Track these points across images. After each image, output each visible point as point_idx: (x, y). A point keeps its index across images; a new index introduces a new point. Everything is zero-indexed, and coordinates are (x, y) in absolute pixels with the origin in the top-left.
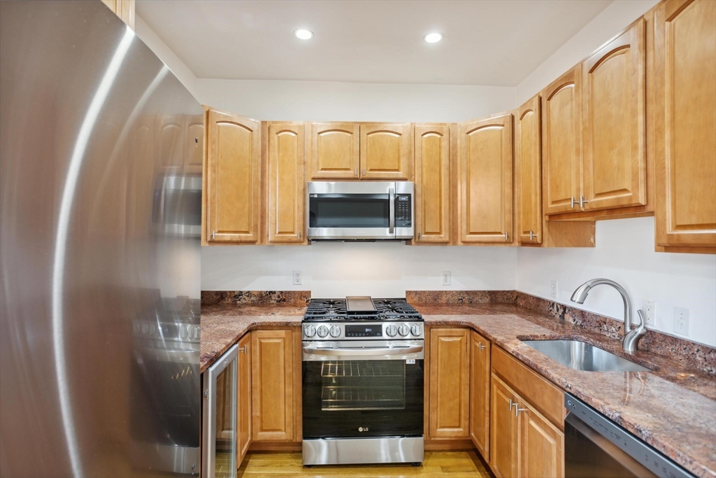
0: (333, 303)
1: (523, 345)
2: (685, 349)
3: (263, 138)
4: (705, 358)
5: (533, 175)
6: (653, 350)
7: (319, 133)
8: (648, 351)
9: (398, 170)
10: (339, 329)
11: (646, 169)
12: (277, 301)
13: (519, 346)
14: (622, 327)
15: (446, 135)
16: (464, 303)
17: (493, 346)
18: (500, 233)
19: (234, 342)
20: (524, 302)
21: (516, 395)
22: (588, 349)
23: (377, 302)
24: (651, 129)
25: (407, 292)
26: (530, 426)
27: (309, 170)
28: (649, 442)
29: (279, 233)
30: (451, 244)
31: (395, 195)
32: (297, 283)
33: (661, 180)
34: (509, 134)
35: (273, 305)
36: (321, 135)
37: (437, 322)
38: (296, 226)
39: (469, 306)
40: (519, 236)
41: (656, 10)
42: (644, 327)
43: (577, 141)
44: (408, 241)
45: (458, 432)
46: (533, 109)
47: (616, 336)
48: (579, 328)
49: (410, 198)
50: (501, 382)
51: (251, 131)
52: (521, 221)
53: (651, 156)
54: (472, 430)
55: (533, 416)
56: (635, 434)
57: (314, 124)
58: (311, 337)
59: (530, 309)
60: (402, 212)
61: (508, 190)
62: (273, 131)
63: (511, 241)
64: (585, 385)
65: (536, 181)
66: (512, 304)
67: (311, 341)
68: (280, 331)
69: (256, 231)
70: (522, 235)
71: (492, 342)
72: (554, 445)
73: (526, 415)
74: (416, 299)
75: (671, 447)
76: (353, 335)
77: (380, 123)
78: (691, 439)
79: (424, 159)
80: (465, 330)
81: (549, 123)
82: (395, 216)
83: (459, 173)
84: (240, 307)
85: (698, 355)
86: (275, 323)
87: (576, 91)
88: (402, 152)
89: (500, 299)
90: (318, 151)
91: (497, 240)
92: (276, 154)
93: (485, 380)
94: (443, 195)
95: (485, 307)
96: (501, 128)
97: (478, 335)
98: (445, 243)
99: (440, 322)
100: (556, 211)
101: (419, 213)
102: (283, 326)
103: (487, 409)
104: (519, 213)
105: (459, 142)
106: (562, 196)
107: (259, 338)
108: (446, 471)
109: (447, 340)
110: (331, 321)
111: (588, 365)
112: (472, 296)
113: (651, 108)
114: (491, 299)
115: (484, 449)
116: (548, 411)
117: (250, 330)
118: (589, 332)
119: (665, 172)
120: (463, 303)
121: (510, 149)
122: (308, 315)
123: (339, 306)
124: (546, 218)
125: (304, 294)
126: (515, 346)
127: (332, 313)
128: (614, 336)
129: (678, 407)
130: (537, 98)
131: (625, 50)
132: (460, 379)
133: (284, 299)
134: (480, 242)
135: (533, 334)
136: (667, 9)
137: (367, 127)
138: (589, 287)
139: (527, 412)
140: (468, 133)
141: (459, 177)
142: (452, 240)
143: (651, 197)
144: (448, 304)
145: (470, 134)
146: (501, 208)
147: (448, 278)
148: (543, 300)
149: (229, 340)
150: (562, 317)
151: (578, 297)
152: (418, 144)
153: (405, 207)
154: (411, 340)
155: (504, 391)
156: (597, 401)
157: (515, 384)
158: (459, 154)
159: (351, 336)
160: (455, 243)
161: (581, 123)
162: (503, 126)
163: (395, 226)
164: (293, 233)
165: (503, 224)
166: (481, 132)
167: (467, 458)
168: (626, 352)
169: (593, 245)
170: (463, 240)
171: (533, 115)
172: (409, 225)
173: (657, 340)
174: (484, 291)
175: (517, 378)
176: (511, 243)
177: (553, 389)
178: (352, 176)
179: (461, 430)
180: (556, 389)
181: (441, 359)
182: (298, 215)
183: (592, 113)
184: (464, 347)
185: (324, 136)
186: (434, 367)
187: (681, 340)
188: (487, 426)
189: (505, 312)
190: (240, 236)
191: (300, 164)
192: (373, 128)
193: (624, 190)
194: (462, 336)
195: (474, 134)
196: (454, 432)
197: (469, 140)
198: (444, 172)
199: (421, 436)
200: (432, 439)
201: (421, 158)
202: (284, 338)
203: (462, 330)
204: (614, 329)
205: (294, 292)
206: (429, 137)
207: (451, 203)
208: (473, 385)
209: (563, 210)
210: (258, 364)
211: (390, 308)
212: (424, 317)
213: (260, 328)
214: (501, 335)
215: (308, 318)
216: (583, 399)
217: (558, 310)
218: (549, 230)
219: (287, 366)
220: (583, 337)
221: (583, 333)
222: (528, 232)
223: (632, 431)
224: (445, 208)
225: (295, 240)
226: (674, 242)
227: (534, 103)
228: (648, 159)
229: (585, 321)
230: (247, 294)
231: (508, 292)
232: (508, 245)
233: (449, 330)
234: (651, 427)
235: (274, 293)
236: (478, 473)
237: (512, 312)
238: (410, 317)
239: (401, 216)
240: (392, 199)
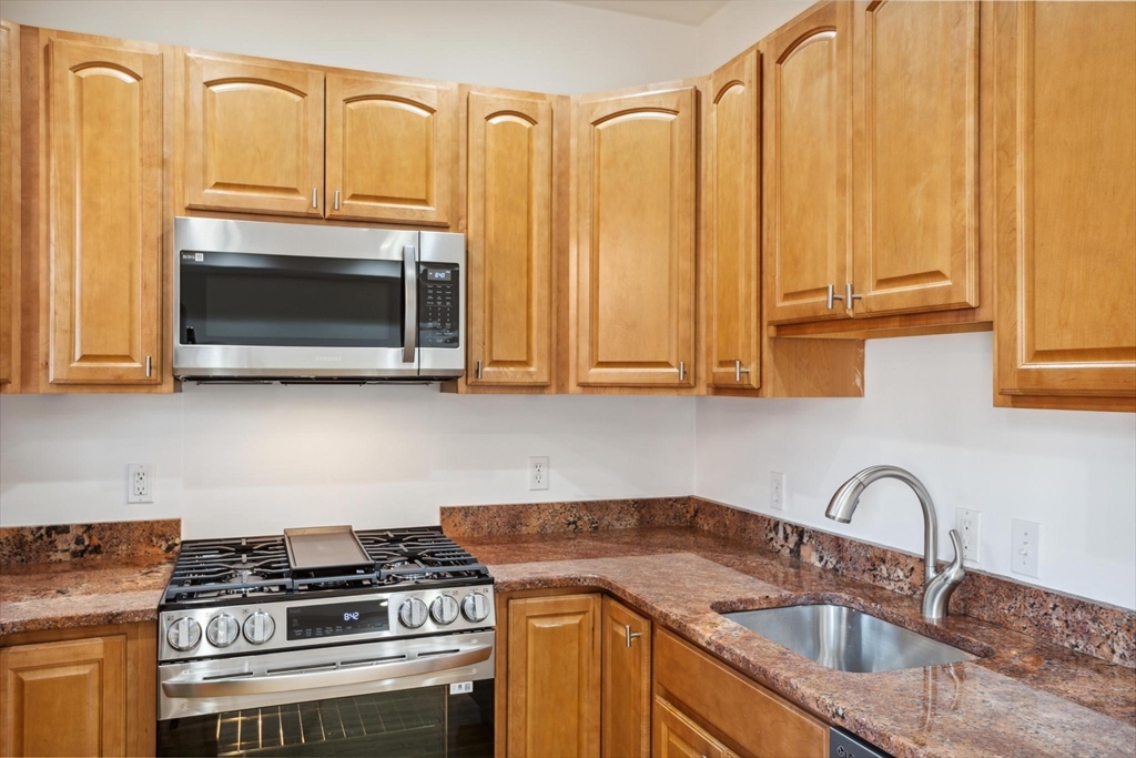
0: (248, 549)
1: (728, 624)
2: (1032, 606)
4: (1066, 621)
5: (741, 233)
6: (975, 612)
7: (208, 84)
8: (965, 615)
9: (424, 202)
10: (269, 620)
11: (979, 231)
12: (74, 554)
13: (719, 628)
14: (918, 568)
15: (543, 124)
16: (581, 531)
17: (658, 631)
18: (667, 364)
20: (711, 522)
21: (717, 745)
22: (853, 621)
23: (369, 539)
24: (990, 145)
25: (443, 511)
27: (178, 182)
29: (84, 358)
30: (554, 389)
31: (418, 264)
32: (137, 499)
33: (1008, 254)
34: (689, 136)
35: (60, 567)
36: (215, 89)
37: (523, 583)
38: (138, 340)
39: (593, 538)
40: (708, 370)
42: (962, 567)
43: (841, 160)
44: (447, 381)
46: (744, 79)
47: (906, 588)
48: (830, 576)
49: (455, 275)
50: (679, 716)
52: (715, 336)
53: (988, 203)
57: (192, 55)
58: (188, 649)
59: (726, 538)
60: (435, 309)
61: (686, 265)
62: (62, 64)
63: (692, 383)
64: (872, 707)
65: (748, 246)
66: (687, 528)
67: (186, 660)
68: (86, 642)
70: (716, 369)
71: (655, 622)
74: (465, 528)
76: (309, 632)
77: (381, 76)
79: (492, 178)
80: (590, 597)
81: (779, 114)
82: (418, 320)
83: (572, 219)
85: (1054, 617)
86: (70, 618)
88: (435, 156)
89: (660, 519)
90: (205, 133)
91: (659, 380)
92: (73, 129)
93: (639, 714)
94: (535, 270)
95: (627, 539)
96: (673, 117)
97: (620, 607)
98: (541, 388)
99: (531, 583)
100: (794, 316)
101: (478, 314)
102: (98, 626)
104: (709, 319)
105: (573, 142)
106: (807, 282)
107: (16, 671)
109: (547, 624)
110: (245, 600)
111: (854, 660)
112: (599, 514)
113: (987, 100)
114: (641, 520)
118: (853, 584)
119: (1015, 239)
120: (578, 532)
121: (690, 169)
122: (176, 589)
123: (270, 556)
124: (770, 332)
125: (158, 530)
126: (715, 630)
127: (246, 578)
128: (902, 589)
129: (1043, 731)
130: (752, 57)
132: (579, 716)
133: (96, 548)
135: (743, 597)
137: (345, 81)
138: (861, 486)
140: (596, 123)
141: (572, 228)
142: (556, 381)
143: (986, 293)
144: (542, 536)
145: (601, 126)
146: (670, 305)
147: (544, 471)
148: (755, 518)
150: (796, 552)
151: (839, 509)
152: (475, 140)
153: (443, 296)
154: (461, 632)
155: (687, 737)
156: (902, 740)
157: (714, 719)
158: (573, 172)
159: (303, 637)
160: (562, 388)
161: (849, 121)
162: (676, 112)
163: (418, 345)
164: (128, 358)
165: (674, 342)
166: (626, 123)
168: (928, 621)
169: (859, 393)
170: (581, 380)
171: (742, 93)
172: (453, 342)
173: (982, 592)
174: (625, 502)
175: (718, 703)
176: (691, 387)
177: (802, 722)
178: (302, 209)
180: (808, 720)
181: (534, 672)
182: (144, 308)
183: (872, 101)
184: (587, 640)
185: (222, 94)
186: (516, 696)
187: (1026, 588)
189: (674, 547)
191: (151, 165)
192: (362, 89)
193: (937, 275)
194: (584, 613)
195: (610, 127)
197: (597, 139)
198: (539, 212)
201: (484, 176)
202: (100, 662)
203: (582, 597)
204: (901, 574)
205: (128, 525)
206: (503, 123)
207: (554, 290)
208: (609, 729)
209: (809, 314)
211: (404, 554)
212: (494, 571)
213: (19, 638)
214: (677, 605)
215: (179, 596)
216: (871, 739)
217: (786, 538)
218: (775, 359)
219: (108, 740)
220: (843, 595)
221: (839, 587)
222: (732, 363)
224: (539, 302)
225: (135, 377)
226: (1031, 386)
227: (747, 66)
228: (983, 208)
229: (842, 558)
231: (677, 500)
232: (683, 392)
233: (551, 599)
235: (65, 529)
237: (687, 548)
238: (456, 574)
239: (434, 319)
240: (411, 273)
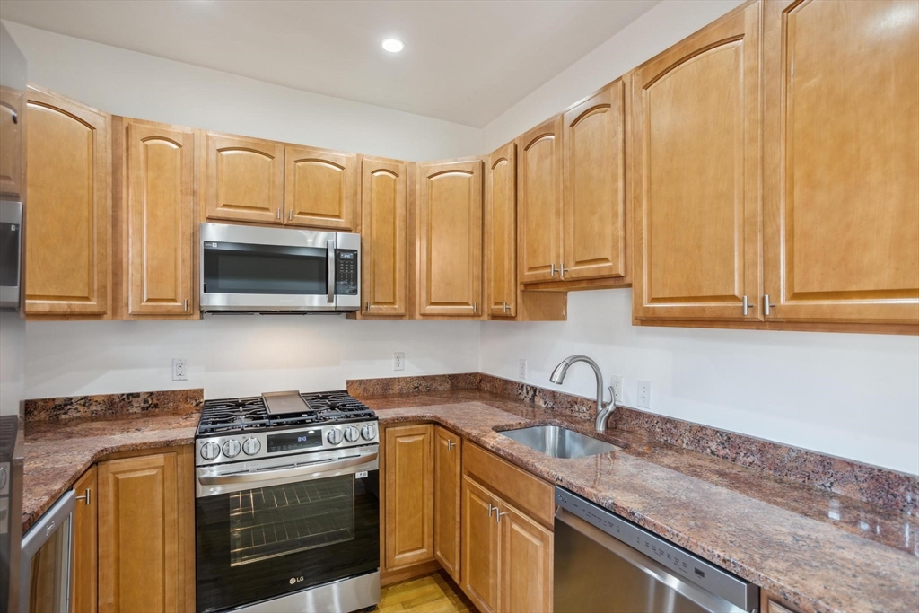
0: (242, 404)
1: (501, 437)
2: (647, 422)
3: (115, 143)
4: (662, 429)
5: (506, 236)
6: (620, 426)
7: (220, 150)
8: (616, 428)
9: (338, 217)
10: (257, 442)
11: (625, 239)
12: (143, 409)
13: (497, 439)
14: (593, 406)
15: (402, 177)
16: (421, 392)
17: (465, 442)
18: (467, 304)
19: (66, 487)
20: (489, 385)
21: (496, 498)
22: (562, 433)
23: (310, 397)
24: (630, 196)
25: (348, 382)
26: (512, 529)
27: (202, 204)
28: (641, 524)
29: (149, 300)
30: (407, 317)
31: (335, 250)
32: (178, 378)
33: (639, 250)
34: (479, 185)
35: (135, 416)
36: (223, 153)
37: (393, 420)
38: (180, 290)
39: (428, 395)
40: (489, 307)
41: (634, 74)
42: (614, 404)
43: (557, 201)
44: (350, 313)
45: (422, 554)
46: (508, 157)
47: (587, 416)
48: (550, 411)
49: (355, 256)
50: (477, 485)
51: (92, 128)
52: (492, 290)
53: (630, 225)
54: (438, 548)
55: (516, 519)
56: (628, 518)
57: (210, 134)
59: (497, 394)
60: (344, 274)
61: (478, 252)
62: (136, 136)
63: (480, 314)
64: (575, 475)
65: (509, 243)
66: (476, 389)
67: (211, 465)
68: (155, 456)
69: (102, 295)
70: (493, 307)
71: (463, 438)
72: (541, 549)
73: (507, 519)
74: (360, 391)
75: (660, 524)
76: (279, 448)
77: (314, 148)
78: (673, 511)
79: (374, 205)
80: (428, 426)
81: (526, 176)
82: (336, 279)
83: (417, 227)
84: (66, 425)
85: (657, 427)
86: (145, 444)
87: (556, 144)
88: (344, 192)
89: (462, 385)
90: (217, 177)
91: (463, 312)
92: (142, 173)
93: (455, 485)
94: (397, 253)
95: (445, 395)
96: (470, 175)
97: (444, 430)
98: (400, 316)
99: (398, 419)
100: (533, 279)
101: (367, 277)
102: (161, 448)
103: (458, 519)
104: (489, 281)
105: (418, 187)
106: (541, 263)
107: (114, 473)
108: (409, 607)
109: (406, 440)
110: (243, 432)
111: (562, 453)
112: (430, 382)
113: (629, 175)
114: (452, 385)
115: (454, 568)
116: (534, 511)
117: (96, 462)
118: (561, 415)
119: (643, 243)
120: (419, 392)
121: (479, 203)
122: (204, 427)
123: (255, 408)
124: (521, 287)
125: (191, 394)
126: (493, 440)
127: (243, 420)
128: (585, 417)
129: (654, 481)
130: (512, 147)
131: (605, 109)
132: (423, 487)
133: (155, 405)
134: (443, 315)
135: (507, 423)
136: (644, 76)
137: (296, 150)
138: (567, 366)
139: (508, 515)
140: (430, 177)
141: (417, 232)
142: (409, 313)
143: (629, 269)
144: (401, 395)
145: (432, 179)
146: (470, 274)
147: (401, 360)
148: (512, 383)
149: (57, 487)
150: (532, 400)
151: (557, 378)
152: (366, 184)
153: (349, 267)
154: (361, 446)
155: (480, 495)
156: (589, 490)
157: (494, 485)
158: (417, 202)
159: (276, 450)
160: (412, 316)
161: (561, 181)
162: (472, 173)
163: (336, 293)
164: (174, 300)
165: (471, 293)
166: (446, 177)
167: (431, 583)
168: (598, 432)
169: (564, 319)
170: (422, 312)
171: (506, 164)
172: (354, 292)
173: (624, 417)
174: (444, 376)
175: (497, 477)
176: (480, 316)
177: (540, 484)
178: (272, 219)
179: (424, 550)
180: (543, 483)
181: (399, 465)
182: (183, 272)
183: (573, 172)
184: (427, 447)
185: (227, 156)
186: (390, 477)
187: (644, 413)
188: (458, 539)
190: (69, 306)
191: (187, 194)
192: (304, 155)
193: (605, 260)
194: (425, 434)
195: (437, 179)
196: (416, 555)
197: (430, 186)
198: (399, 223)
199: (376, 570)
200: (389, 570)
201: (370, 203)
202: (163, 468)
203: (424, 426)
204: (585, 409)
205: (174, 392)
206: (381, 176)
207: (407, 265)
208: (438, 493)
209: (542, 278)
210: (111, 518)
211: (328, 405)
212: (377, 413)
213: (115, 456)
214: (475, 428)
215: (206, 431)
216: (575, 490)
217: (527, 393)
218: (523, 302)
219: (167, 509)
220: (557, 420)
221: (554, 417)
222: (502, 303)
223: (624, 515)
224: (400, 271)
225: (178, 311)
226: (650, 315)
227: (509, 150)
228: (627, 227)
229: (556, 402)
230: (82, 402)
231: (470, 374)
232: (476, 318)
233: (408, 427)
234: (641, 509)
235: (137, 395)
236: (446, 598)
237: (476, 399)
238: (357, 415)
239: (344, 280)
240: (331, 255)
